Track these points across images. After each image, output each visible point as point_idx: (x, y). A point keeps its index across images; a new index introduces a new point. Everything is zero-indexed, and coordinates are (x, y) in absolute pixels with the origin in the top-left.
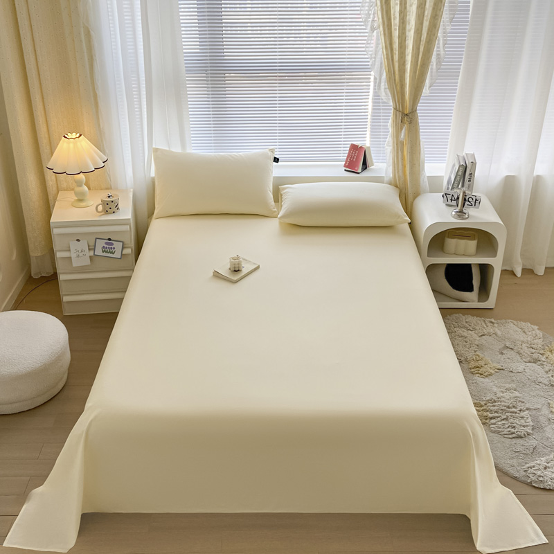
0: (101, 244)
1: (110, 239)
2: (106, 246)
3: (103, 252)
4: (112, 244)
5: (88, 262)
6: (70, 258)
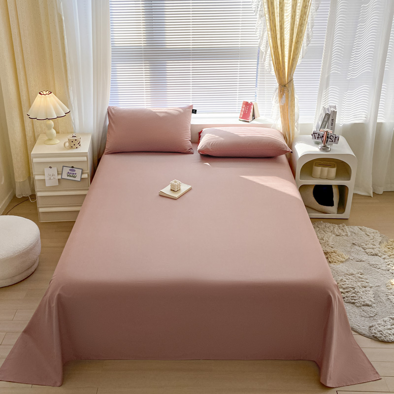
0: (66, 170)
1: (73, 167)
2: (70, 172)
3: (68, 176)
4: (75, 171)
6: (44, 180)
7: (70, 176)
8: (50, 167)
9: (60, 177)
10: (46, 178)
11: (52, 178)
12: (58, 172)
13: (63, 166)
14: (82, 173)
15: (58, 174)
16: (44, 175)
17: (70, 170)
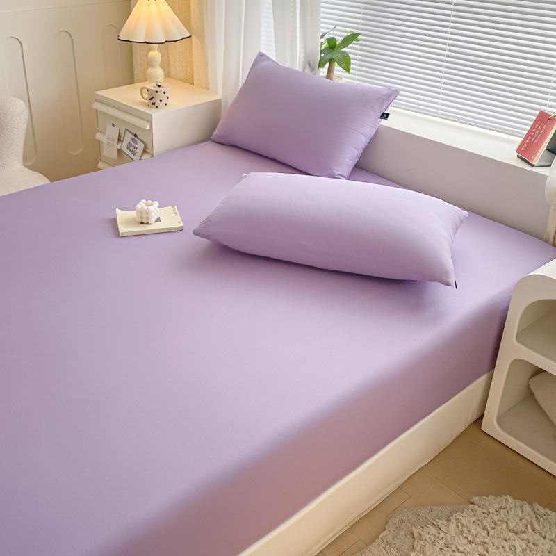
0: (128, 138)
1: (136, 136)
2: (131, 142)
3: (128, 148)
4: (136, 143)
5: (115, 156)
7: (130, 150)
8: (113, 125)
9: (119, 147)
10: (105, 142)
11: (111, 143)
12: (119, 136)
13: (126, 129)
14: (145, 151)
15: (119, 140)
16: (104, 134)
17: (133, 139)
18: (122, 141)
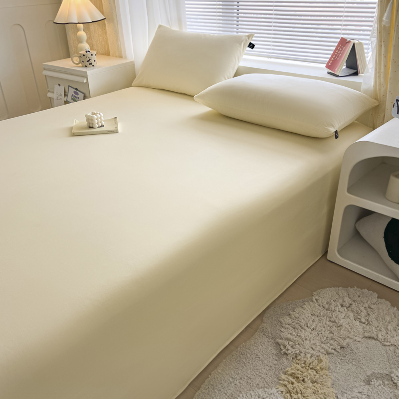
0: (71, 92)
1: (77, 89)
2: (74, 95)
3: (72, 99)
4: (78, 94)
6: (53, 98)
8: (59, 85)
9: (65, 99)
10: (55, 97)
11: (59, 98)
12: (65, 92)
13: (69, 86)
15: (65, 95)
16: (53, 92)
17: (75, 92)
18: (67, 96)
